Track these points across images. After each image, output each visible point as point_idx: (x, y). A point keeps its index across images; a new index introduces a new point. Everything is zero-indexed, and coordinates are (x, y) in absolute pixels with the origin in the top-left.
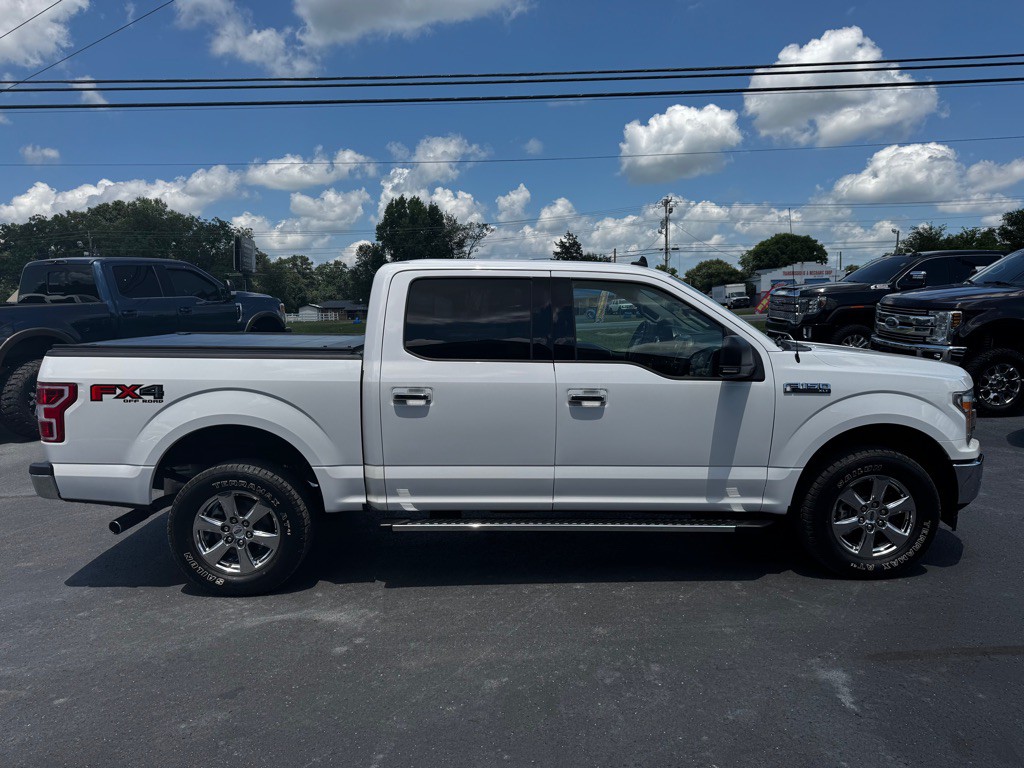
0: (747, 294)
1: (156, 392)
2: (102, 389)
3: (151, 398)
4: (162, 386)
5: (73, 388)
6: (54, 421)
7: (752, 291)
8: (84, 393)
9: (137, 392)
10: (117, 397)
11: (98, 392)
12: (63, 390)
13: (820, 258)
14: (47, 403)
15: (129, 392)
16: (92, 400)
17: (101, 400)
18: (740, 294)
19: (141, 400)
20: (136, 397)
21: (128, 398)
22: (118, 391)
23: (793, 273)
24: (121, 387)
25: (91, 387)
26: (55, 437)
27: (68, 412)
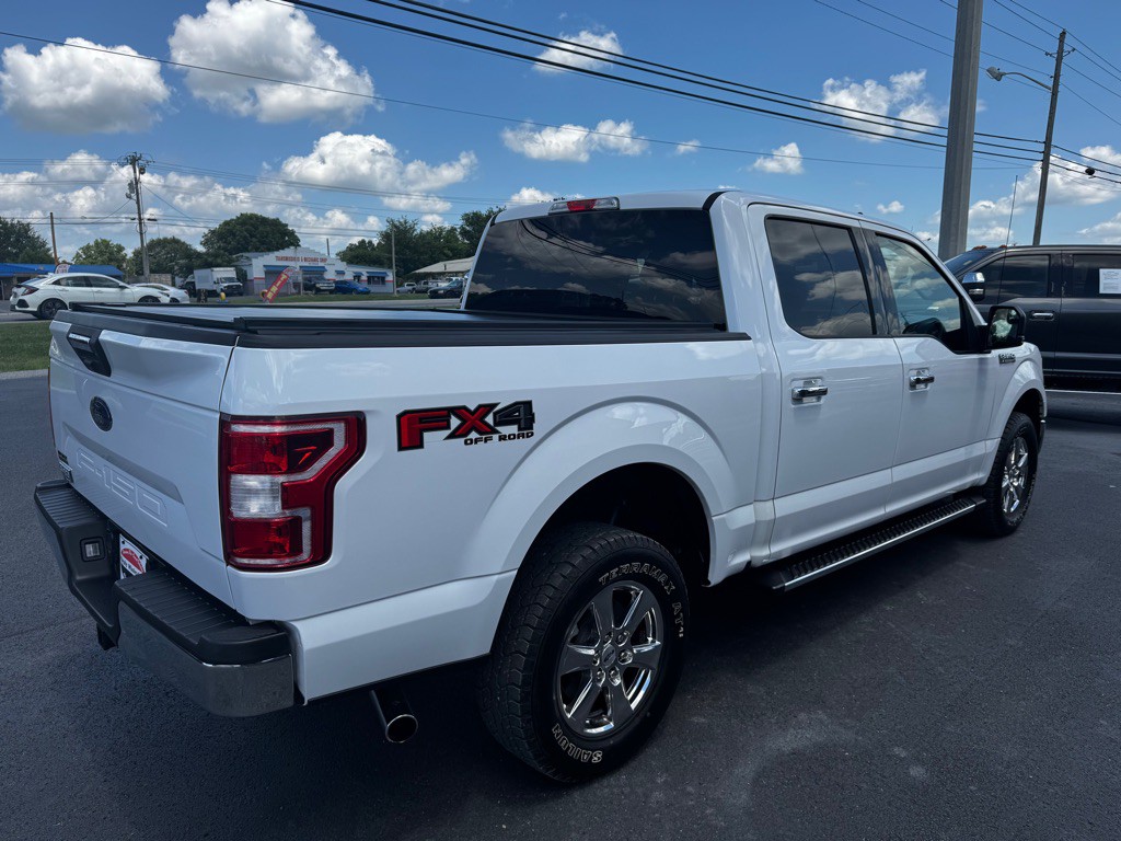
0: (239, 280)
1: (520, 416)
2: (421, 420)
3: (513, 429)
4: (529, 404)
5: (356, 424)
6: (305, 513)
7: (242, 276)
8: (382, 434)
9: (490, 419)
10: (450, 437)
11: (414, 427)
12: (331, 431)
13: (292, 244)
14: (290, 471)
15: (474, 422)
16: (401, 448)
17: (421, 446)
18: (230, 279)
19: (496, 437)
20: (487, 432)
21: (474, 435)
22: (455, 422)
23: (287, 259)
24: (459, 411)
25: (399, 417)
26: (305, 556)
27: (343, 486)
